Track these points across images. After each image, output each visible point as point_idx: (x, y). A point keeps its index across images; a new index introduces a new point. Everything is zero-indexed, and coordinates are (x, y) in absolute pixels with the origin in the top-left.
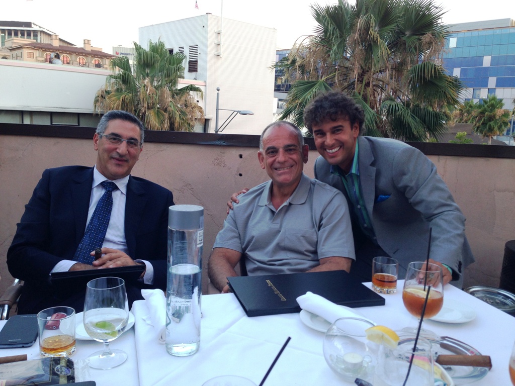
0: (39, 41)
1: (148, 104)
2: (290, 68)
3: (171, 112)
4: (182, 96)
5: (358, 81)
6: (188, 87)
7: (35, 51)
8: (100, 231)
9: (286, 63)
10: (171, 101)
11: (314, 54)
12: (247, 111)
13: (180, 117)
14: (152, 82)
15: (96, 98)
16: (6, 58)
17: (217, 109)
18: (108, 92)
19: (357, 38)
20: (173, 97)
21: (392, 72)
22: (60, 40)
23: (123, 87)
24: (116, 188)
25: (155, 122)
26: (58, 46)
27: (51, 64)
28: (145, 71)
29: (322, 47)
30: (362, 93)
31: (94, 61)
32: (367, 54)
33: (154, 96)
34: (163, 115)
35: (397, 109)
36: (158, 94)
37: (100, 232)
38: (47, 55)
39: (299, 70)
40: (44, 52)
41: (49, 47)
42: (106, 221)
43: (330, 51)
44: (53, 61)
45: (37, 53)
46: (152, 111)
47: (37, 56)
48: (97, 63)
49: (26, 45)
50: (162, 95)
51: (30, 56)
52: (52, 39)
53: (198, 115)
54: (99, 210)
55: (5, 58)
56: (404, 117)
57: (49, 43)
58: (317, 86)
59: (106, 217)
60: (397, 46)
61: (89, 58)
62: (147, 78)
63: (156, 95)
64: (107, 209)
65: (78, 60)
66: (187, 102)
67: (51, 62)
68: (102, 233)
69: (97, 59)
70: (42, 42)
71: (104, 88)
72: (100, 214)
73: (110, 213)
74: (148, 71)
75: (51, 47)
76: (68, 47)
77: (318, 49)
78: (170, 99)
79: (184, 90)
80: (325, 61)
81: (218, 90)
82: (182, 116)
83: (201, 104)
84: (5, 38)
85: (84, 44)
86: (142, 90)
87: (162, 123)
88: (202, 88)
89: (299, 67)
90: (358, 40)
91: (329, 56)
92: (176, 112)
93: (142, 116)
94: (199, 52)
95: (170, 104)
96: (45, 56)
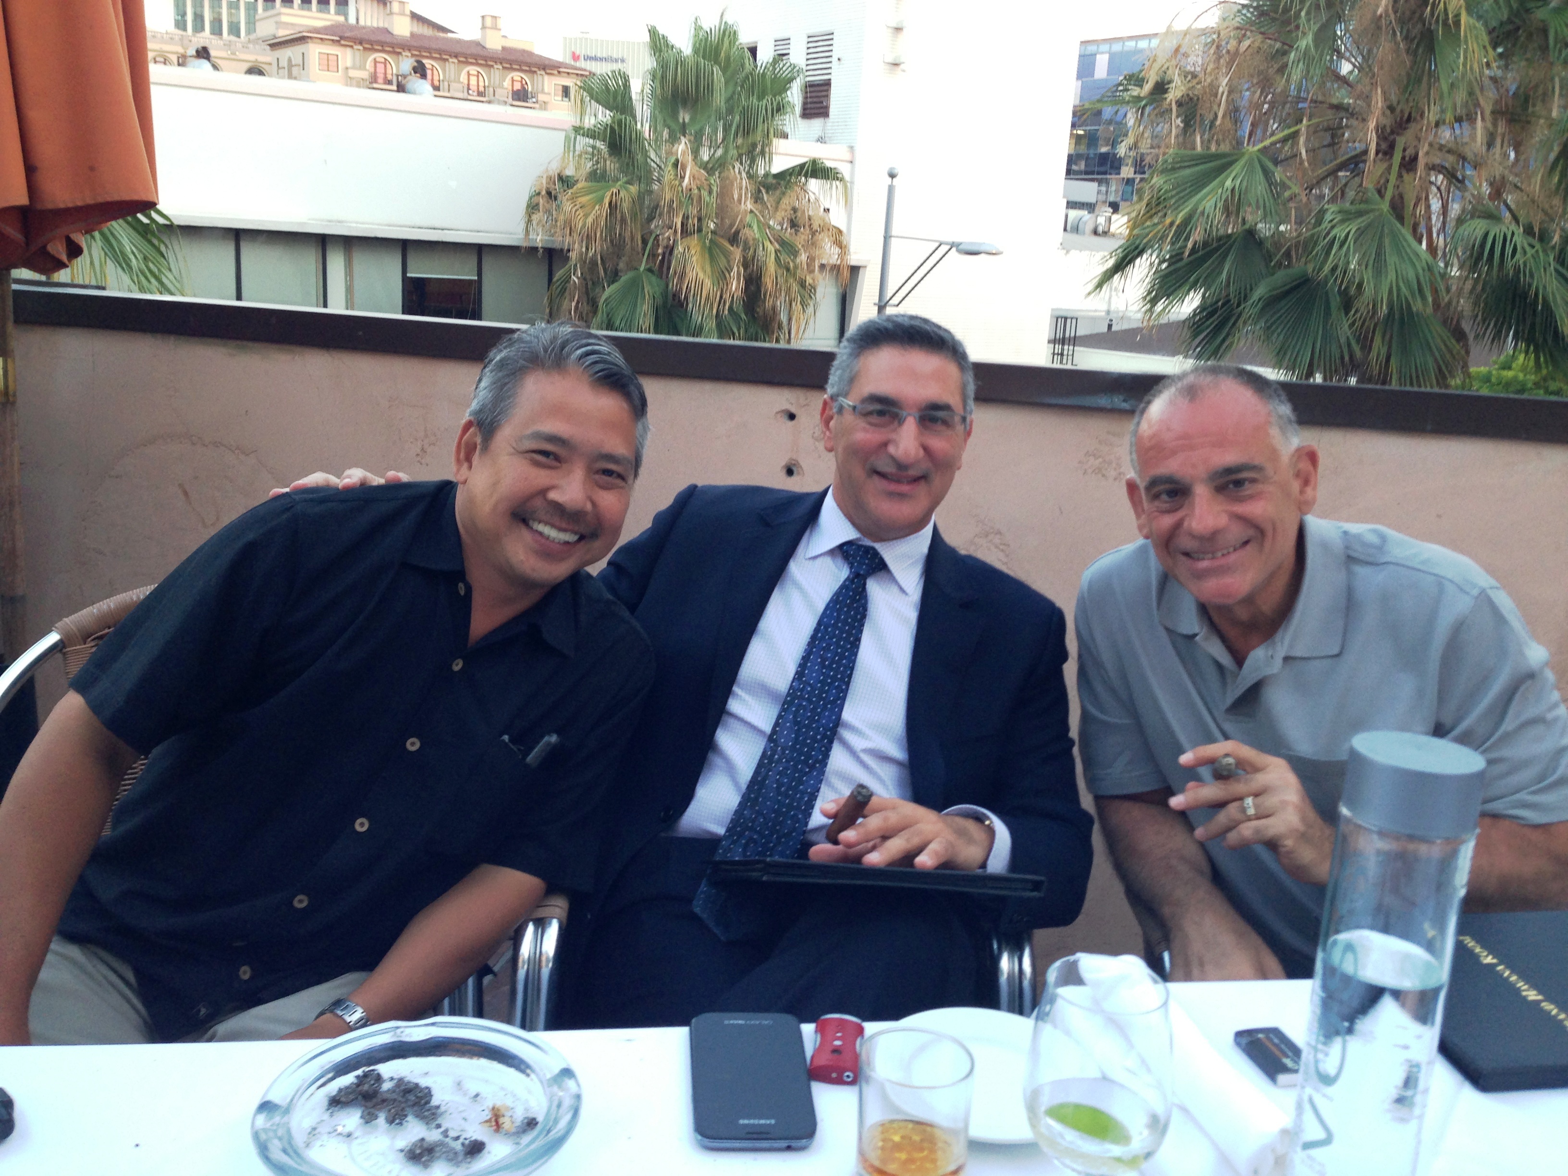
0: (352, 20)
1: (686, 218)
2: (1148, 110)
3: (751, 242)
4: (784, 193)
5: (1377, 153)
6: (802, 166)
7: (342, 49)
8: (825, 705)
9: (1135, 91)
10: (751, 211)
11: (1230, 65)
12: (980, 244)
13: (777, 259)
14: (696, 153)
15: (531, 198)
16: (261, 73)
17: (887, 238)
18: (565, 181)
19: (1386, 11)
20: (757, 198)
21: (1495, 125)
22: (415, 16)
23: (611, 165)
24: (879, 566)
25: (701, 275)
26: (407, 34)
27: (401, 95)
28: (674, 115)
29: (1259, 38)
30: (1389, 195)
31: (511, 80)
32: (1414, 62)
33: (705, 193)
34: (727, 255)
35: (1509, 250)
36: (715, 189)
37: (824, 708)
38: (375, 62)
39: (1177, 117)
40: (367, 53)
41: (382, 38)
42: (845, 671)
43: (1285, 53)
44: (409, 86)
45: (346, 56)
46: (694, 241)
47: (349, 64)
48: (517, 86)
49: (317, 30)
50: (724, 193)
51: (329, 64)
52: (391, 13)
53: (830, 254)
54: (823, 637)
55: (255, 70)
56: (1532, 276)
57: (381, 25)
58: (1237, 168)
59: (845, 658)
60: (1517, 39)
61: (497, 71)
62: (683, 140)
63: (710, 193)
64: (849, 634)
65: (463, 78)
66: (799, 214)
67: (401, 88)
68: (832, 710)
69: (517, 75)
70: (362, 22)
71: (554, 168)
72: (827, 649)
73: (858, 647)
74: (684, 116)
75: (388, 39)
76: (437, 39)
77: (1246, 43)
78: (749, 205)
79: (791, 175)
80: (1265, 83)
81: (892, 176)
82: (783, 257)
83: (837, 219)
84: (255, 9)
85: (484, 27)
86: (669, 175)
87: (721, 277)
88: (844, 169)
89: (1179, 104)
90: (1387, 15)
91: (1282, 69)
92: (767, 244)
93: (664, 254)
94: (835, 55)
95: (748, 218)
96: (369, 65)
